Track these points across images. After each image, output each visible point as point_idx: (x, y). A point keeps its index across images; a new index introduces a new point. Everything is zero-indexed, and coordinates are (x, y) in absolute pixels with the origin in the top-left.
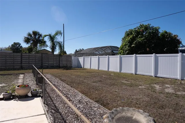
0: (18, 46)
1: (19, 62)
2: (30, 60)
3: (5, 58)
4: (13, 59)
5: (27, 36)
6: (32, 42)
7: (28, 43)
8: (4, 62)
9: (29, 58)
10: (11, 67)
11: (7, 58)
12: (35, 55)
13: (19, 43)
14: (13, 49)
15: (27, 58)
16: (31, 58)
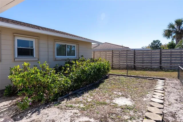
0: (157, 43)
1: (157, 60)
2: (173, 57)
3: (142, 57)
4: (150, 56)
5: (168, 29)
6: (174, 35)
7: (169, 37)
8: (141, 60)
9: (171, 55)
10: (148, 66)
11: (144, 57)
12: (180, 51)
13: (158, 40)
14: (152, 47)
15: (169, 55)
16: (173, 55)
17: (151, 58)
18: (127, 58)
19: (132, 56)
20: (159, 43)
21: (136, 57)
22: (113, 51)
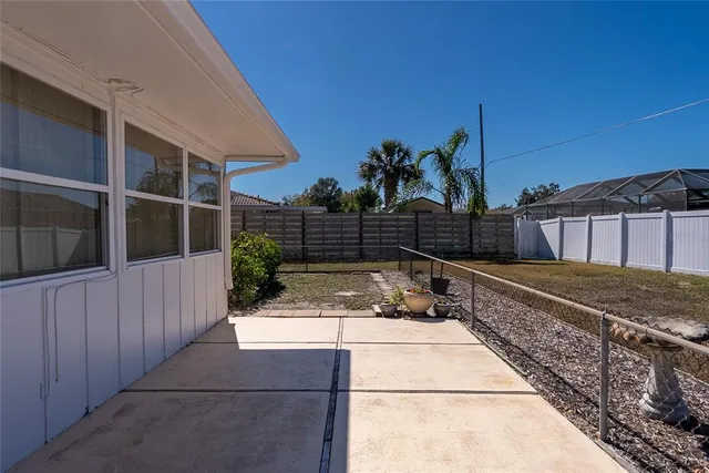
0: (330, 188)
1: (354, 238)
2: (384, 232)
3: (321, 230)
4: (340, 229)
5: (367, 160)
6: (380, 176)
8: (320, 239)
9: (380, 227)
10: (336, 253)
13: (332, 180)
15: (376, 226)
16: (385, 226)
17: (342, 233)
18: (284, 233)
19: (298, 227)
20: (334, 187)
21: (307, 230)
22: (244, 212)
